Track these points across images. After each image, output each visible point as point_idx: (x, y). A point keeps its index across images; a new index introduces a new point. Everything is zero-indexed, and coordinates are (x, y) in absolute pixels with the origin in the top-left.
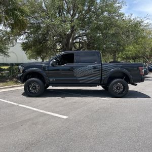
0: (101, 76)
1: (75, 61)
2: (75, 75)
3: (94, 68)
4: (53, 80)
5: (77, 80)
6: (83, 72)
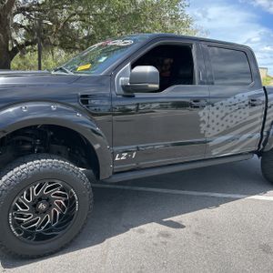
2: (203, 128)
3: (253, 102)
6: (225, 119)
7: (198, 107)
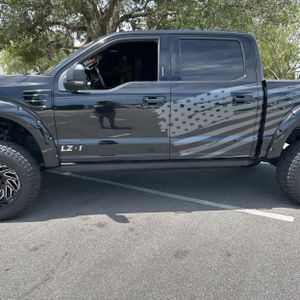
0: (261, 131)
1: (161, 70)
2: (164, 126)
3: (239, 99)
4: (75, 152)
5: (170, 147)
6: (194, 117)
7: (155, 104)
